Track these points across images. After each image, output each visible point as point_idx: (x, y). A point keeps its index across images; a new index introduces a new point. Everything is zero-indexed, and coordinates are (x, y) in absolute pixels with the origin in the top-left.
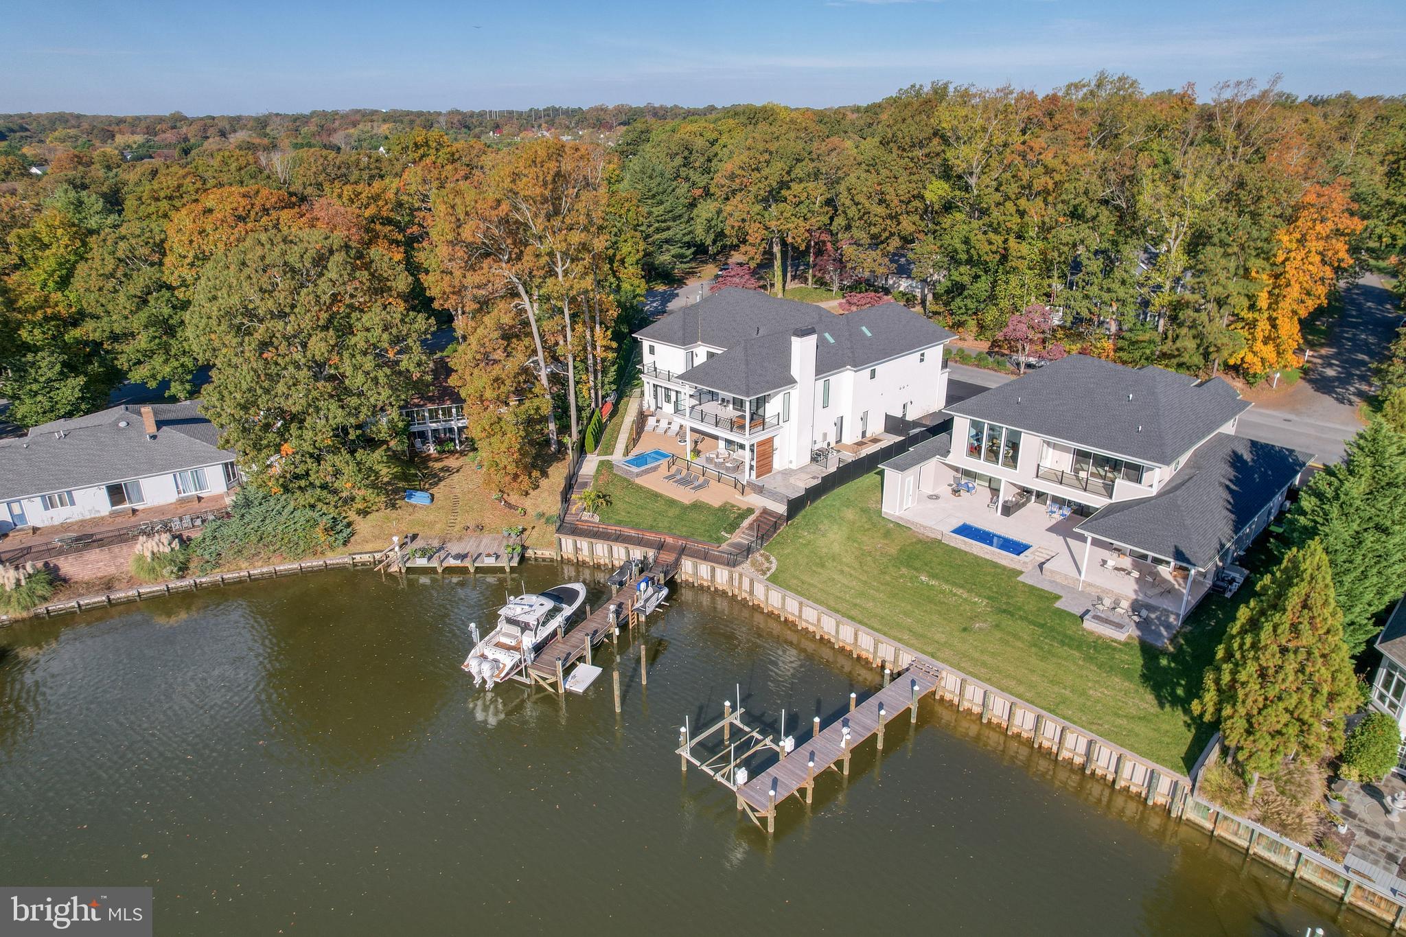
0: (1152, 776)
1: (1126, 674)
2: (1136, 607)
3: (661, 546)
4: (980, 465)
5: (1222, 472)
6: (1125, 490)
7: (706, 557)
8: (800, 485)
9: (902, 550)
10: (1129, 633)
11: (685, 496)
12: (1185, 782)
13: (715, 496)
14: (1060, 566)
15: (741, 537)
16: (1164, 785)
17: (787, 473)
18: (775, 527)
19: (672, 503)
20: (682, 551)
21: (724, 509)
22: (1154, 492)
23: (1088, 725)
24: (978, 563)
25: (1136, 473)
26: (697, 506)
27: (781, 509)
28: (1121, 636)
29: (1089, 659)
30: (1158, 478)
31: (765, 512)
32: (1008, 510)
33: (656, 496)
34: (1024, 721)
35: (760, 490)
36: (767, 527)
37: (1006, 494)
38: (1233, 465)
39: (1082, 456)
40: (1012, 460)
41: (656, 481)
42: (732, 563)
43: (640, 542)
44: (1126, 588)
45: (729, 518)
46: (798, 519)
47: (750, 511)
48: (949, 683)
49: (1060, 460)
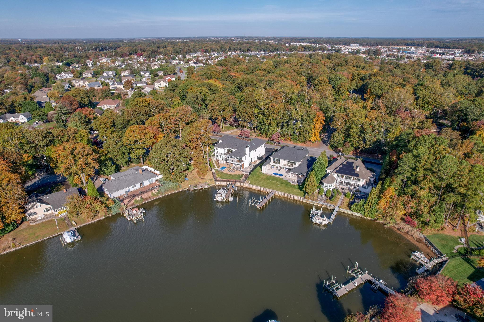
0: (301, 198)
1: (297, 188)
2: (297, 181)
3: (232, 181)
4: (275, 164)
5: (306, 162)
6: (294, 166)
7: (239, 182)
8: (250, 170)
9: (267, 177)
10: (297, 184)
11: (232, 173)
12: (304, 198)
13: (237, 173)
14: (287, 177)
15: (243, 178)
16: (302, 199)
17: (246, 168)
18: (248, 176)
19: (230, 175)
20: (236, 182)
21: (239, 175)
22: (298, 166)
23: (293, 194)
24: (277, 178)
25: (295, 164)
26: (235, 175)
27: (248, 174)
28: (296, 184)
29: (292, 187)
30: (298, 164)
31: (245, 174)
32: (279, 170)
33: (228, 174)
34: (286, 195)
35: (243, 171)
36: (247, 177)
37: (279, 168)
38: (308, 161)
39: (288, 162)
40: (279, 163)
41: (226, 171)
42: (244, 182)
43: (228, 181)
44: (296, 179)
45: (241, 176)
46: (250, 175)
47: (243, 175)
48: (277, 193)
49: (286, 162)
